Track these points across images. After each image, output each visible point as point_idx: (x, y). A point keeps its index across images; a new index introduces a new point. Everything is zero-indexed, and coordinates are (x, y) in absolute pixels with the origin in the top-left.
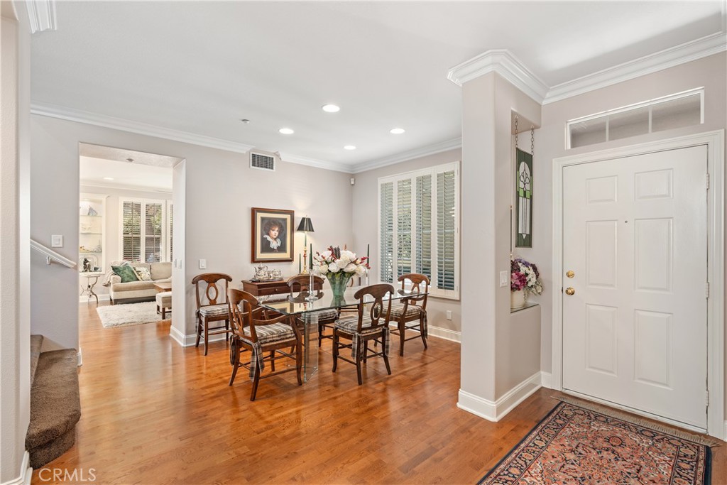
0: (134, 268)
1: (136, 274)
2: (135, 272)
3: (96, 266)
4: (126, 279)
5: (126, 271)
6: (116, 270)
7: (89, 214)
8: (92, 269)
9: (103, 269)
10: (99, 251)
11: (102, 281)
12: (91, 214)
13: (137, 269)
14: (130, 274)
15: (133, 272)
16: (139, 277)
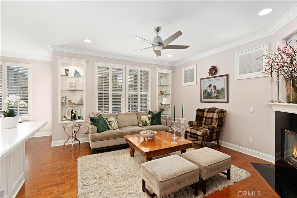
0: (107, 119)
1: (108, 124)
2: (107, 122)
3: (79, 115)
4: (101, 129)
5: (101, 122)
6: (93, 121)
7: (75, 75)
8: (77, 117)
9: (84, 118)
10: (81, 104)
11: (83, 129)
12: (76, 75)
13: (109, 120)
14: (104, 124)
15: (105, 122)
16: (110, 127)
